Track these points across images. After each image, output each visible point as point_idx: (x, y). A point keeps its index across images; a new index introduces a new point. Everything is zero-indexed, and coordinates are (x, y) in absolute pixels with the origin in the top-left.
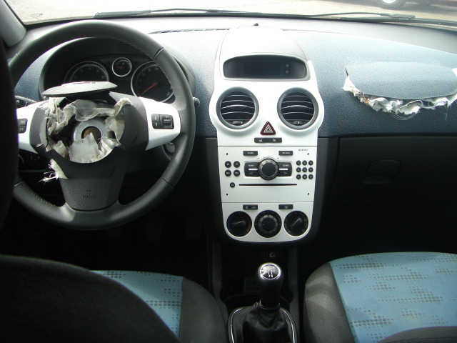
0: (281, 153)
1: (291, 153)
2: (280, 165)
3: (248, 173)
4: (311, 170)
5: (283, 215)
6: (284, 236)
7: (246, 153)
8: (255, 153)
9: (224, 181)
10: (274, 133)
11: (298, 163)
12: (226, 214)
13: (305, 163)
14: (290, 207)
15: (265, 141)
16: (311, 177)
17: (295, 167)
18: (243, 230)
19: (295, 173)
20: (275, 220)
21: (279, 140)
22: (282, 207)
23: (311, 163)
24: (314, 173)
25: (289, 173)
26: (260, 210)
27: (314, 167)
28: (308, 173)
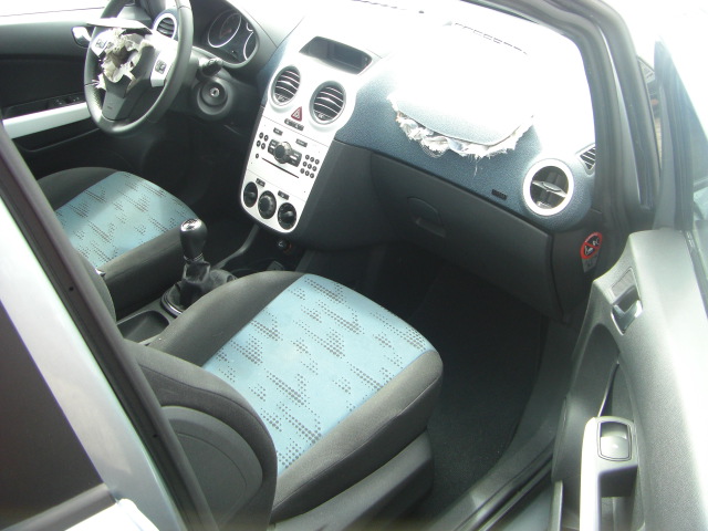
0: (298, 142)
1: (305, 145)
2: (293, 152)
3: (270, 150)
4: (315, 169)
5: (280, 202)
6: (274, 223)
7: (275, 130)
8: (280, 133)
9: (255, 149)
10: (300, 119)
11: (307, 157)
13: (312, 160)
14: (286, 197)
15: (291, 124)
16: (312, 176)
17: (303, 160)
18: (250, 202)
19: (301, 166)
20: (271, 203)
21: (301, 128)
22: (280, 194)
23: (317, 162)
24: (316, 174)
25: (296, 164)
26: (266, 188)
27: (319, 167)
28: (311, 171)
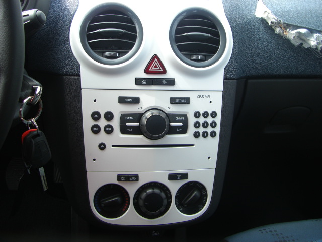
0: (173, 101)
1: (187, 101)
2: (172, 117)
3: (124, 130)
4: (214, 125)
5: (174, 187)
6: (175, 215)
7: (122, 100)
8: (136, 101)
9: (90, 141)
10: (164, 72)
11: (197, 115)
12: (93, 188)
13: (206, 115)
14: (185, 176)
15: (151, 82)
16: (213, 134)
17: (192, 120)
18: (118, 210)
19: (191, 129)
20: (163, 195)
21: (171, 82)
22: (172, 177)
23: (214, 115)
24: (217, 129)
25: (183, 130)
26: (142, 182)
27: (218, 119)
28: (209, 129)
